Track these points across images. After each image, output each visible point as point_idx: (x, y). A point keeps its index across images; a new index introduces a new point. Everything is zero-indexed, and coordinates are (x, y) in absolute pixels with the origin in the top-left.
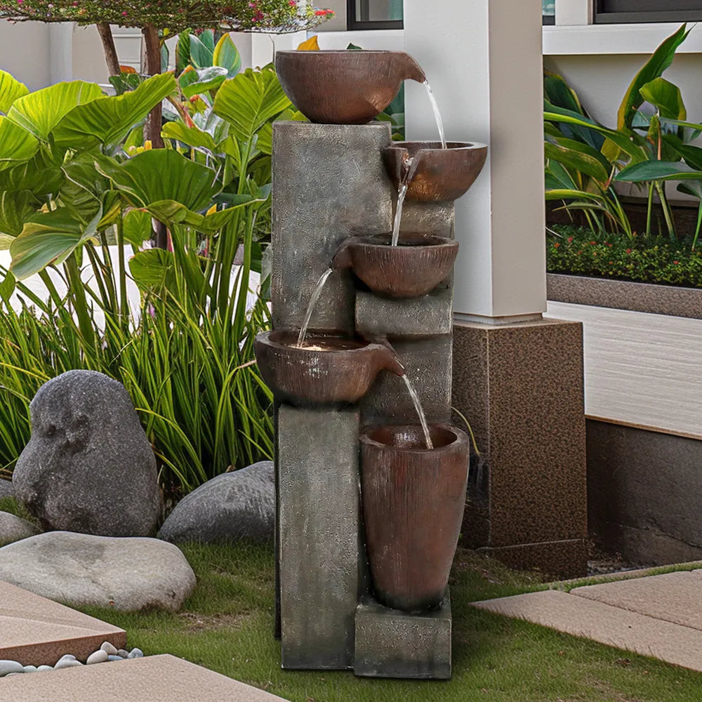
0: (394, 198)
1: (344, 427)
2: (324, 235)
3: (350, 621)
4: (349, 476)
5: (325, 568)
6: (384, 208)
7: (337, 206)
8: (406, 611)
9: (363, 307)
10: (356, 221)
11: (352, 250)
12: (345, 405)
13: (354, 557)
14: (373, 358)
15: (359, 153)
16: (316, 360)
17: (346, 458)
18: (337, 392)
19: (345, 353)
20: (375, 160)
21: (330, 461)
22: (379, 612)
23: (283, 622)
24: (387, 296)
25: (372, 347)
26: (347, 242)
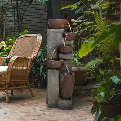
0: (64, 40)
1: (57, 72)
2: (54, 45)
3: (58, 101)
4: (58, 79)
5: (54, 93)
6: (63, 41)
7: (56, 41)
8: (66, 99)
9: (60, 55)
10: (59, 43)
11: (58, 47)
12: (57, 69)
13: (58, 91)
14: (61, 62)
15: (59, 33)
16: (53, 62)
17: (57, 77)
18: (56, 67)
19: (57, 61)
20: (62, 34)
21: (55, 77)
22: (62, 100)
23: (48, 101)
24: (63, 53)
25: (61, 60)
26: (58, 46)
